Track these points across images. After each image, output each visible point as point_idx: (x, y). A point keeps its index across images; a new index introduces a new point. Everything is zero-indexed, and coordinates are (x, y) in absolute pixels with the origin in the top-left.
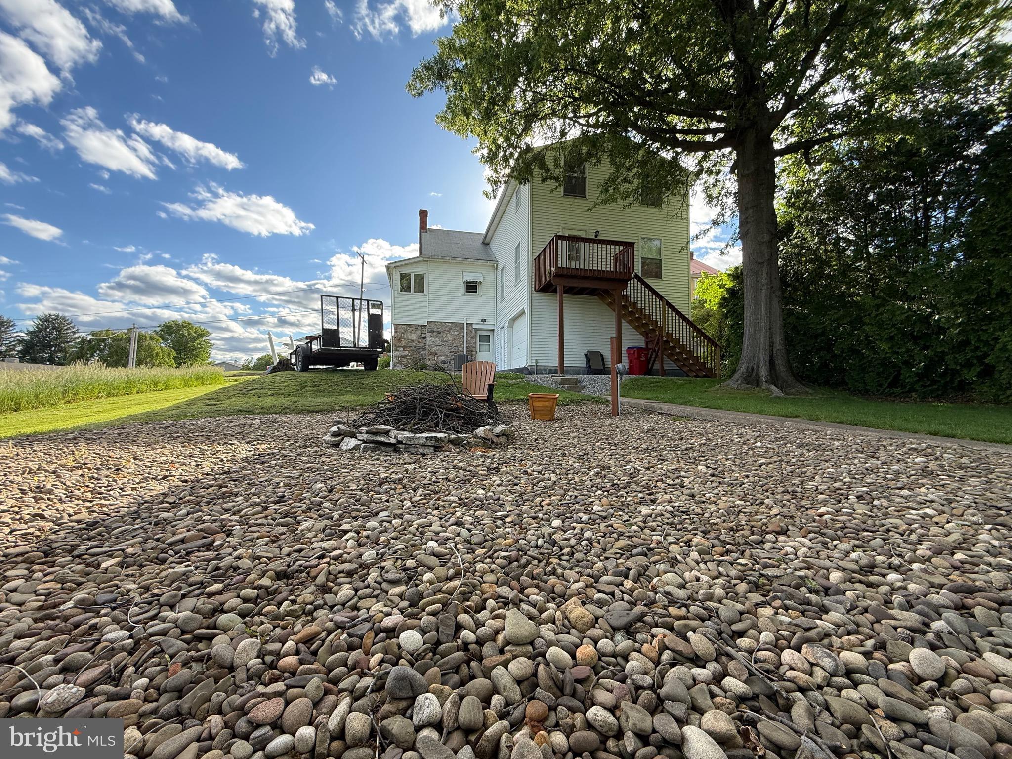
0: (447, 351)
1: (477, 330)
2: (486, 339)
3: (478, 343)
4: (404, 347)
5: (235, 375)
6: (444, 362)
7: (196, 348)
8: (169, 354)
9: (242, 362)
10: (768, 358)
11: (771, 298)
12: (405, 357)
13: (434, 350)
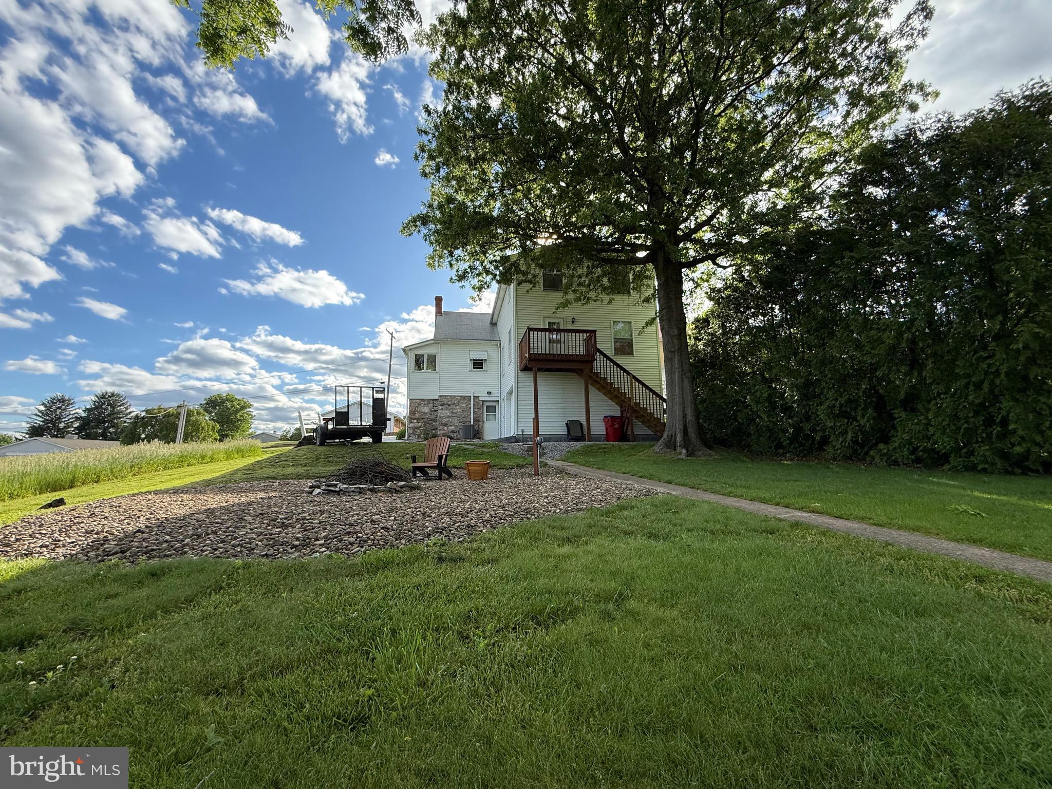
0: (456, 422)
1: (483, 402)
2: (491, 409)
3: (485, 413)
4: (418, 420)
5: (272, 447)
6: (453, 432)
7: (238, 420)
8: (213, 427)
9: (279, 433)
10: (682, 427)
11: (682, 379)
12: (418, 428)
13: (444, 421)
